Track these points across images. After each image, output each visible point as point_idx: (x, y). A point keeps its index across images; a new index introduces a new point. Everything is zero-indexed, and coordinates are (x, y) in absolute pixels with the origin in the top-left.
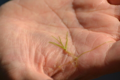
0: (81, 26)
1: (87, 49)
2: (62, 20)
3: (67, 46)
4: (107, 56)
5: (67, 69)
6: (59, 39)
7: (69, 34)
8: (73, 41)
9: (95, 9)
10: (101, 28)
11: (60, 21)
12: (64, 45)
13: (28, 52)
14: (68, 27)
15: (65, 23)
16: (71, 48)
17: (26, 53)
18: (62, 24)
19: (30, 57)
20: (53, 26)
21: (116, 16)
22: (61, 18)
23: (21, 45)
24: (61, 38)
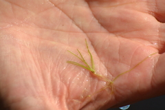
0: (103, 30)
2: (73, 20)
6: (79, 55)
7: (89, 44)
9: (118, 3)
10: (135, 33)
11: (71, 21)
12: (89, 64)
13: (42, 82)
14: (85, 32)
15: (78, 26)
18: (75, 27)
22: (70, 18)
23: (30, 70)
24: (81, 51)
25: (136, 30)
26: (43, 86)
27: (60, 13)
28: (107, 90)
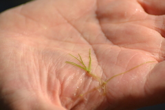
0: (108, 42)
1: (119, 71)
2: (82, 34)
3: (91, 67)
4: (147, 80)
5: (91, 98)
6: (79, 58)
7: (92, 52)
8: (98, 61)
9: (127, 20)
10: (137, 45)
11: (79, 35)
12: (87, 65)
13: (38, 77)
14: (91, 44)
15: (86, 39)
16: (97, 70)
17: (36, 78)
18: (82, 39)
19: (41, 84)
20: (69, 42)
21: (157, 29)
22: (80, 32)
23: (28, 67)
24: (82, 56)
25: (140, 42)
26: (39, 81)
27: (71, 28)
28: (99, 91)
